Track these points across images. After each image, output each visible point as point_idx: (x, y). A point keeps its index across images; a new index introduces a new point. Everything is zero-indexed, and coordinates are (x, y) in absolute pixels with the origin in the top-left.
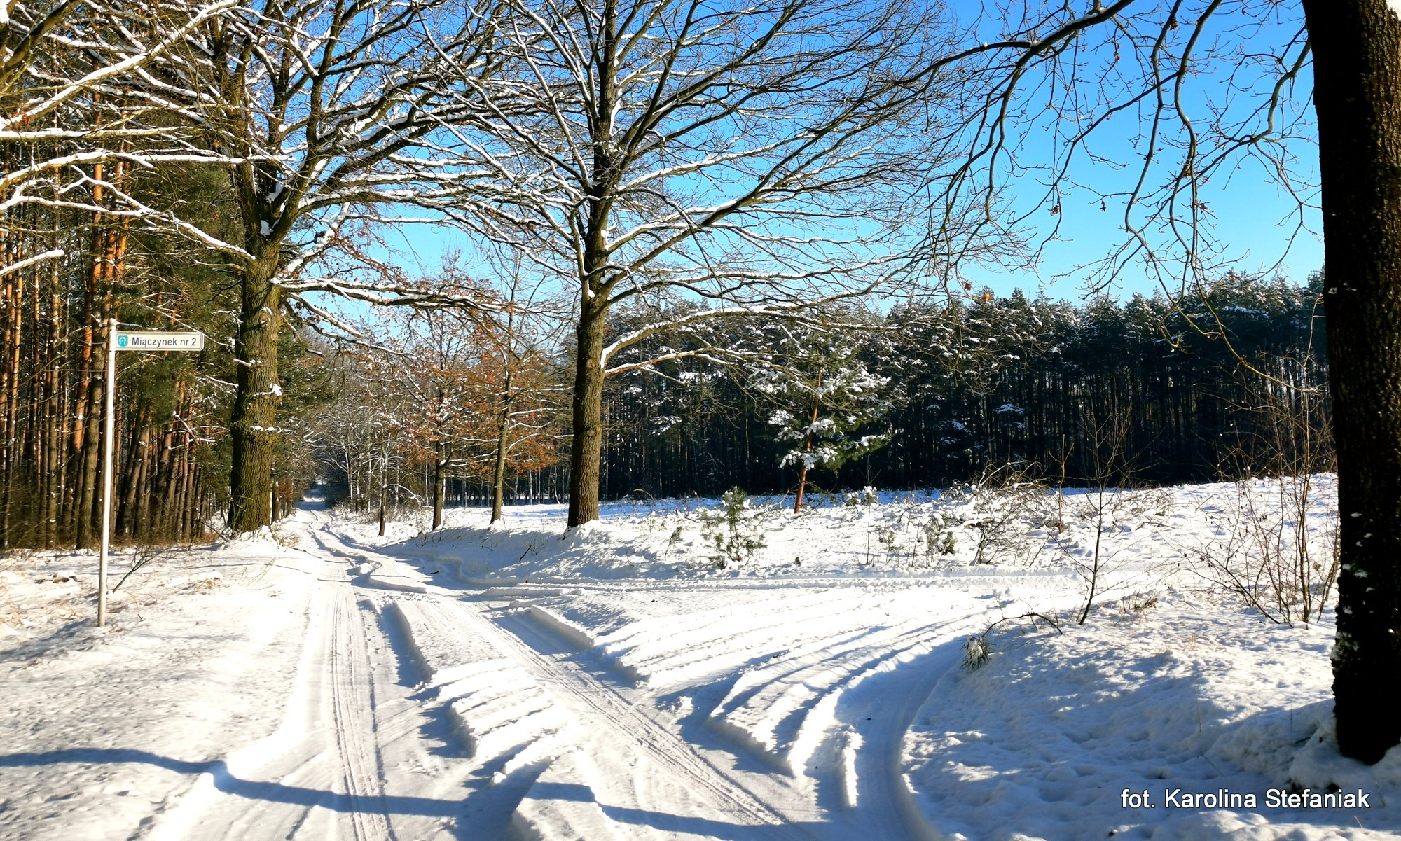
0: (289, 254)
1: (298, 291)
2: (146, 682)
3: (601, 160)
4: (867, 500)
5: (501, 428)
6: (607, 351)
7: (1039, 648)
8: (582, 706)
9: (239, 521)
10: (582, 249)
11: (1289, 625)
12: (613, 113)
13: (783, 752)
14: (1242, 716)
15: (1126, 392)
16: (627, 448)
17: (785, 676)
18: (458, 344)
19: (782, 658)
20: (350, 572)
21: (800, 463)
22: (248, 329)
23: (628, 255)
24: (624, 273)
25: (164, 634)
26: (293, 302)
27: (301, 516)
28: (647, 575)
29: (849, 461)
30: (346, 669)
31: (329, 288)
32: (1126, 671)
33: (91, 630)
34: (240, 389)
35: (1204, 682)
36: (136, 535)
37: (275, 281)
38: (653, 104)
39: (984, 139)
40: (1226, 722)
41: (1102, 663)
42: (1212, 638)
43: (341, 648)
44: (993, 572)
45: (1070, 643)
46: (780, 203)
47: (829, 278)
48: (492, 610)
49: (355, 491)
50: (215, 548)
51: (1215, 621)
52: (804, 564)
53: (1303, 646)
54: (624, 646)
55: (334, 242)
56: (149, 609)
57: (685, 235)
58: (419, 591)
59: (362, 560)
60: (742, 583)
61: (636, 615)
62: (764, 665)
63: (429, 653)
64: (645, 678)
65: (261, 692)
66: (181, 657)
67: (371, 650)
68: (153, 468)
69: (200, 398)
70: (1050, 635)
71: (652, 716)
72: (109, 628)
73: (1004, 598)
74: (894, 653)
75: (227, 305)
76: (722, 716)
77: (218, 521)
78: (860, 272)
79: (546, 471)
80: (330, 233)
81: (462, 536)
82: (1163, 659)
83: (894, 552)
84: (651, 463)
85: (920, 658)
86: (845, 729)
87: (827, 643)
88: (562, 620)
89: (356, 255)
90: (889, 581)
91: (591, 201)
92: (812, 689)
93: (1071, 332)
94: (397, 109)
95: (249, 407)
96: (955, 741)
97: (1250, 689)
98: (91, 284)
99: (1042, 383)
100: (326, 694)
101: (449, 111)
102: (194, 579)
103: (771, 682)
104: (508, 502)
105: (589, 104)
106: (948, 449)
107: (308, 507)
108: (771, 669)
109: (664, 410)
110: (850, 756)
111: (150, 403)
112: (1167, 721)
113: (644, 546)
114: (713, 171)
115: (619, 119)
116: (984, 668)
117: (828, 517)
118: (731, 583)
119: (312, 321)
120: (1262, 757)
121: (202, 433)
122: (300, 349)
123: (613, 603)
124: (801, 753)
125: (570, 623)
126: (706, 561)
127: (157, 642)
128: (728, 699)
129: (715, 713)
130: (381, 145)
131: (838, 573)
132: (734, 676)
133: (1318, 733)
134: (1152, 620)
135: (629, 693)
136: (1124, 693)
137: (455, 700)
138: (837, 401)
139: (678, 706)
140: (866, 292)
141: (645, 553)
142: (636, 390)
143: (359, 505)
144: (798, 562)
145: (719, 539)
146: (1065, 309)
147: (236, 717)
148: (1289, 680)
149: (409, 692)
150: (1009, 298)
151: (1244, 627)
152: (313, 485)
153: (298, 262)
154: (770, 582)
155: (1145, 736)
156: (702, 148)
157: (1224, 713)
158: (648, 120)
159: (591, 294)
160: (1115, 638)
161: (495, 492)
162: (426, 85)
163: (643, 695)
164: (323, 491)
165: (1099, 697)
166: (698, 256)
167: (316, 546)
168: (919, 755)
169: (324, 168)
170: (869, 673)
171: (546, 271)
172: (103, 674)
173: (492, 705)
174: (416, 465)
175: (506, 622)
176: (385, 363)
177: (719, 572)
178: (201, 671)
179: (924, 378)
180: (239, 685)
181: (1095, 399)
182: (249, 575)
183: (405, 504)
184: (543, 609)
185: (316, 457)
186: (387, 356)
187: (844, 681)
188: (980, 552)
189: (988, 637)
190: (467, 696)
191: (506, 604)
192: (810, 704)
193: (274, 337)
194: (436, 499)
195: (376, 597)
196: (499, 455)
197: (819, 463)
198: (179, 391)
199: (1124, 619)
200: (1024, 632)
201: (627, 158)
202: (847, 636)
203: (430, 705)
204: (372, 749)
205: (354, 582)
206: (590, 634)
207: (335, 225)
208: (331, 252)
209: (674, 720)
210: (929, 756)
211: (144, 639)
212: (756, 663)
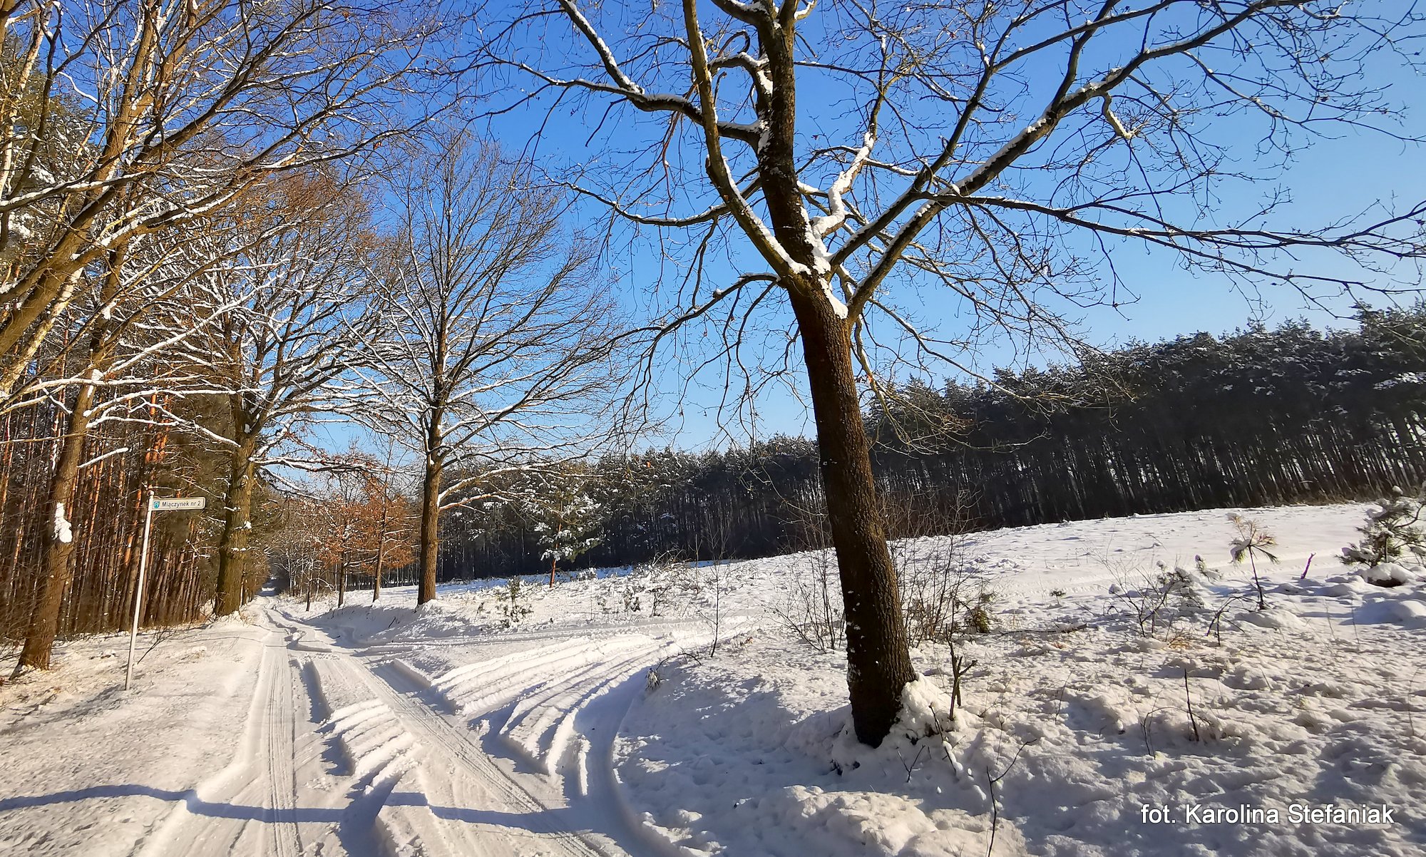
0: (260, 444)
1: (264, 465)
2: (151, 731)
3: (438, 386)
4: (591, 577)
5: (380, 543)
6: (441, 496)
7: (689, 675)
8: (421, 730)
9: (220, 609)
10: (427, 437)
11: (824, 652)
12: (445, 359)
13: (543, 757)
14: (803, 718)
15: (729, 503)
16: (454, 549)
17: (544, 702)
18: (356, 492)
19: (543, 689)
20: (287, 639)
21: (552, 556)
22: (234, 488)
23: (454, 438)
24: (451, 450)
25: (166, 694)
26: (261, 471)
27: (260, 600)
28: (464, 634)
29: (580, 554)
30: (278, 712)
31: (282, 463)
32: (737, 689)
33: (120, 693)
34: (226, 525)
35: (781, 695)
36: (156, 619)
37: (251, 459)
38: (467, 353)
39: (641, 379)
40: (795, 722)
41: (724, 684)
42: (784, 662)
43: (277, 697)
44: (662, 622)
45: (706, 671)
46: (535, 406)
47: (564, 448)
48: (371, 662)
49: (293, 583)
50: (204, 627)
51: (785, 650)
52: (555, 622)
53: (833, 665)
54: (449, 685)
55: (287, 435)
56: (159, 676)
57: (484, 426)
58: (328, 651)
59: (294, 630)
60: (520, 637)
61: (457, 663)
62: (532, 694)
63: (330, 698)
64: (461, 708)
65: (224, 733)
66: (174, 710)
67: (295, 696)
68: (171, 575)
69: (203, 531)
70: (695, 666)
71: (464, 735)
72: (132, 691)
73: (669, 639)
74: (608, 681)
75: (223, 473)
76: (507, 733)
77: (208, 608)
78: (582, 445)
79: (406, 567)
80: (285, 430)
81: (355, 610)
82: (757, 680)
83: (606, 611)
84: (468, 558)
85: (622, 684)
86: (579, 737)
87: (569, 676)
88: (412, 668)
89: (299, 442)
90: (604, 630)
91: (433, 410)
92: (560, 710)
93: (697, 470)
94: (326, 358)
95: (232, 536)
96: (643, 743)
97: (806, 699)
98: (144, 464)
99: (684, 500)
100: (264, 730)
101: (355, 359)
102: (189, 652)
103: (536, 707)
104: (384, 586)
105: (432, 355)
106: (635, 541)
107: (265, 594)
108: (536, 697)
109: (475, 526)
110: (583, 757)
111: (172, 535)
112: (762, 722)
113: (462, 615)
114: (500, 389)
115: (449, 361)
116: (658, 690)
117: (569, 589)
118: (513, 637)
119: (271, 483)
120: (816, 745)
121: (203, 552)
122: (264, 498)
123: (443, 656)
124: (553, 759)
125: (417, 670)
126: (498, 623)
127: (160, 700)
128: (511, 720)
129: (502, 732)
130: (316, 379)
131: (575, 627)
132: (514, 703)
133: (845, 729)
134: (750, 653)
135: (450, 718)
136: (737, 704)
137: (344, 732)
138: (572, 520)
139: (480, 727)
140: (585, 455)
141: (462, 620)
142: (458, 514)
143: (295, 592)
144: (551, 621)
145: (506, 609)
146: (693, 457)
147: (205, 754)
148: (827, 690)
149: (316, 727)
150: (663, 452)
151: (801, 654)
152: (268, 580)
153: (265, 447)
154: (535, 635)
155: (750, 734)
156: (494, 377)
157: (793, 717)
158: (464, 363)
159: (432, 462)
160: (730, 665)
161: (376, 582)
162: (341, 345)
163: (459, 720)
164: (274, 584)
165: (723, 708)
166: (492, 438)
167: (267, 620)
168: (623, 755)
169: (282, 393)
170: (593, 696)
171: (408, 448)
172: (124, 726)
173: (367, 734)
174: (329, 565)
175: (379, 671)
176: (313, 505)
177: (506, 629)
178: (186, 720)
179: (620, 500)
180: (210, 729)
181: (712, 508)
182: (224, 646)
183: (322, 589)
184: (401, 661)
185: (271, 562)
186: (314, 501)
187: (578, 703)
188: (655, 609)
189: (659, 668)
190: (351, 728)
191: (379, 658)
192: (559, 721)
193: (249, 493)
194: (341, 587)
195: (301, 658)
196: (378, 558)
197: (563, 556)
198: (191, 527)
199: (735, 652)
200: (681, 664)
201: (452, 385)
202: (581, 671)
203: (329, 736)
204: (290, 772)
205: (289, 647)
206: (429, 678)
207: (288, 425)
208: (285, 441)
209: (479, 737)
210: (628, 755)
211: (153, 698)
212: (527, 693)
